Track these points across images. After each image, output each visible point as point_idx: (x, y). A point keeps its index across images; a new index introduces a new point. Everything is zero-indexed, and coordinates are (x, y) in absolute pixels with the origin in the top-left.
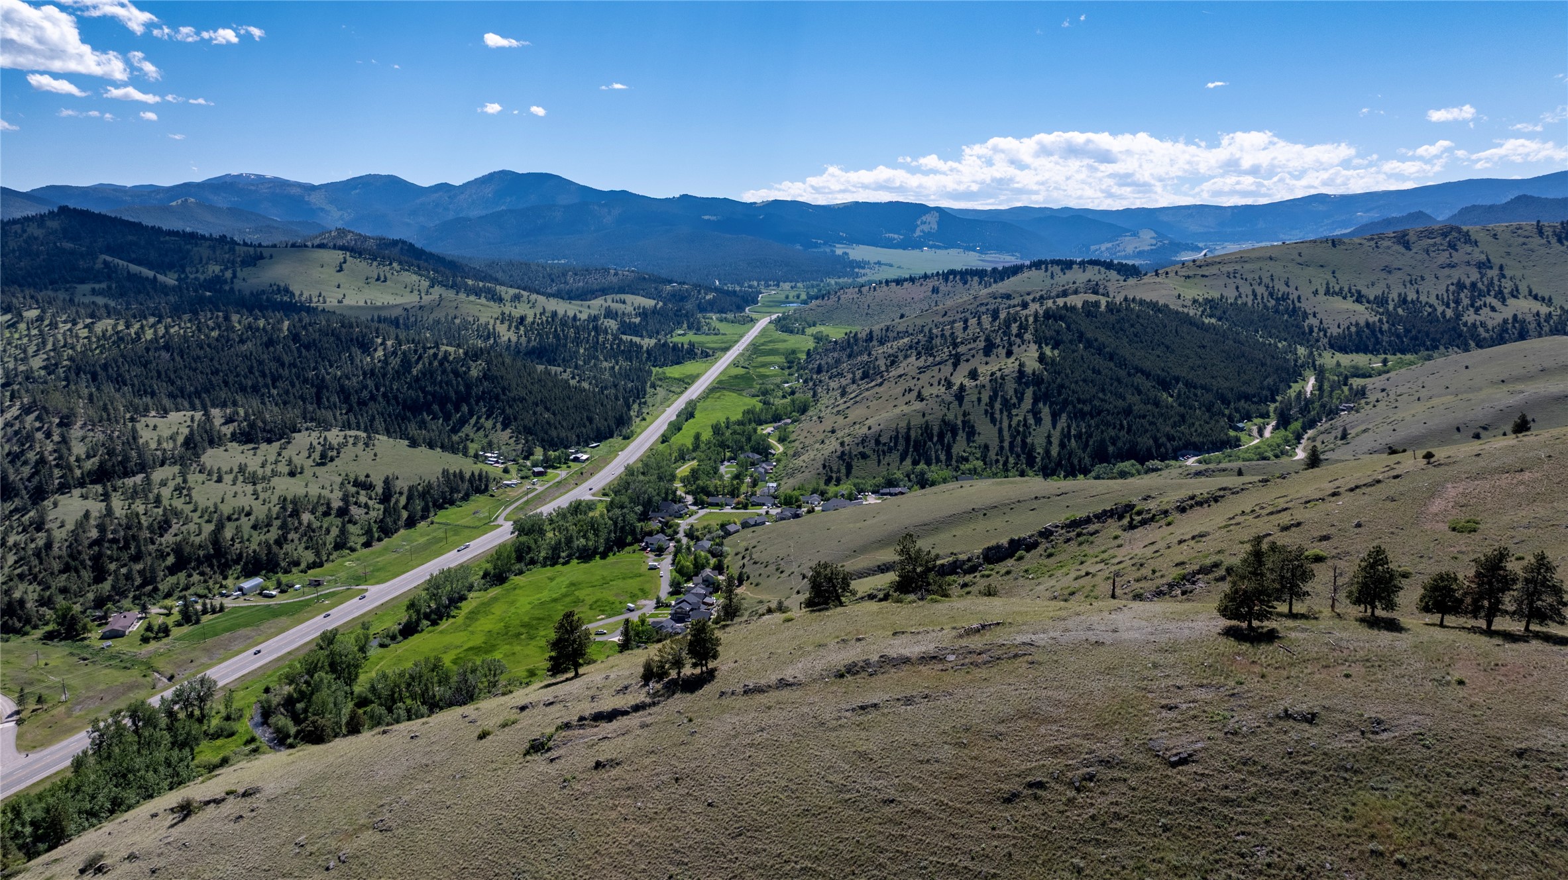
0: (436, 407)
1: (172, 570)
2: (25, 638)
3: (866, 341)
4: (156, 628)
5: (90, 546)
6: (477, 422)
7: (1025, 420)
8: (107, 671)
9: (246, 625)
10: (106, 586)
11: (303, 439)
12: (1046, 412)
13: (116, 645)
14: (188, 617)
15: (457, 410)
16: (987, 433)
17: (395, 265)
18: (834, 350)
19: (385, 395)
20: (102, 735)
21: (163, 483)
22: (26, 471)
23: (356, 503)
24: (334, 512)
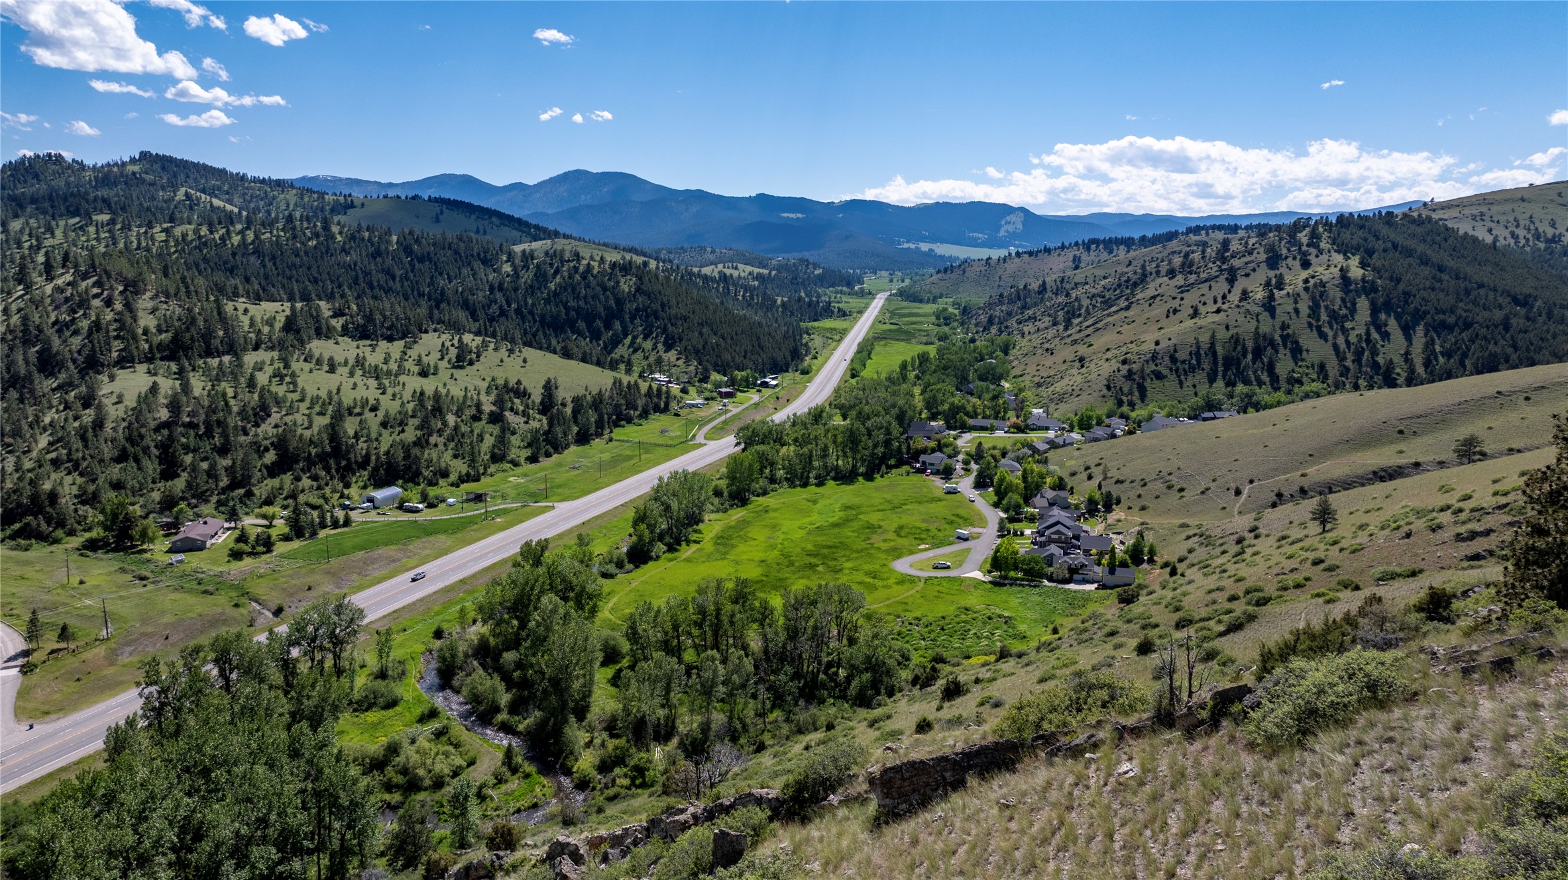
0: (581, 325)
1: (273, 471)
2: (54, 548)
3: (1039, 293)
4: (252, 538)
5: (157, 429)
6: (633, 343)
7: (1368, 333)
8: (177, 596)
9: (387, 544)
10: (179, 484)
11: (430, 343)
12: (1393, 325)
13: (192, 560)
14: (297, 530)
15: (608, 326)
16: (1317, 349)
17: (494, 219)
18: (1001, 303)
19: (518, 311)
20: (164, 691)
21: (259, 367)
22: (76, 342)
23: (512, 409)
24: (485, 417)
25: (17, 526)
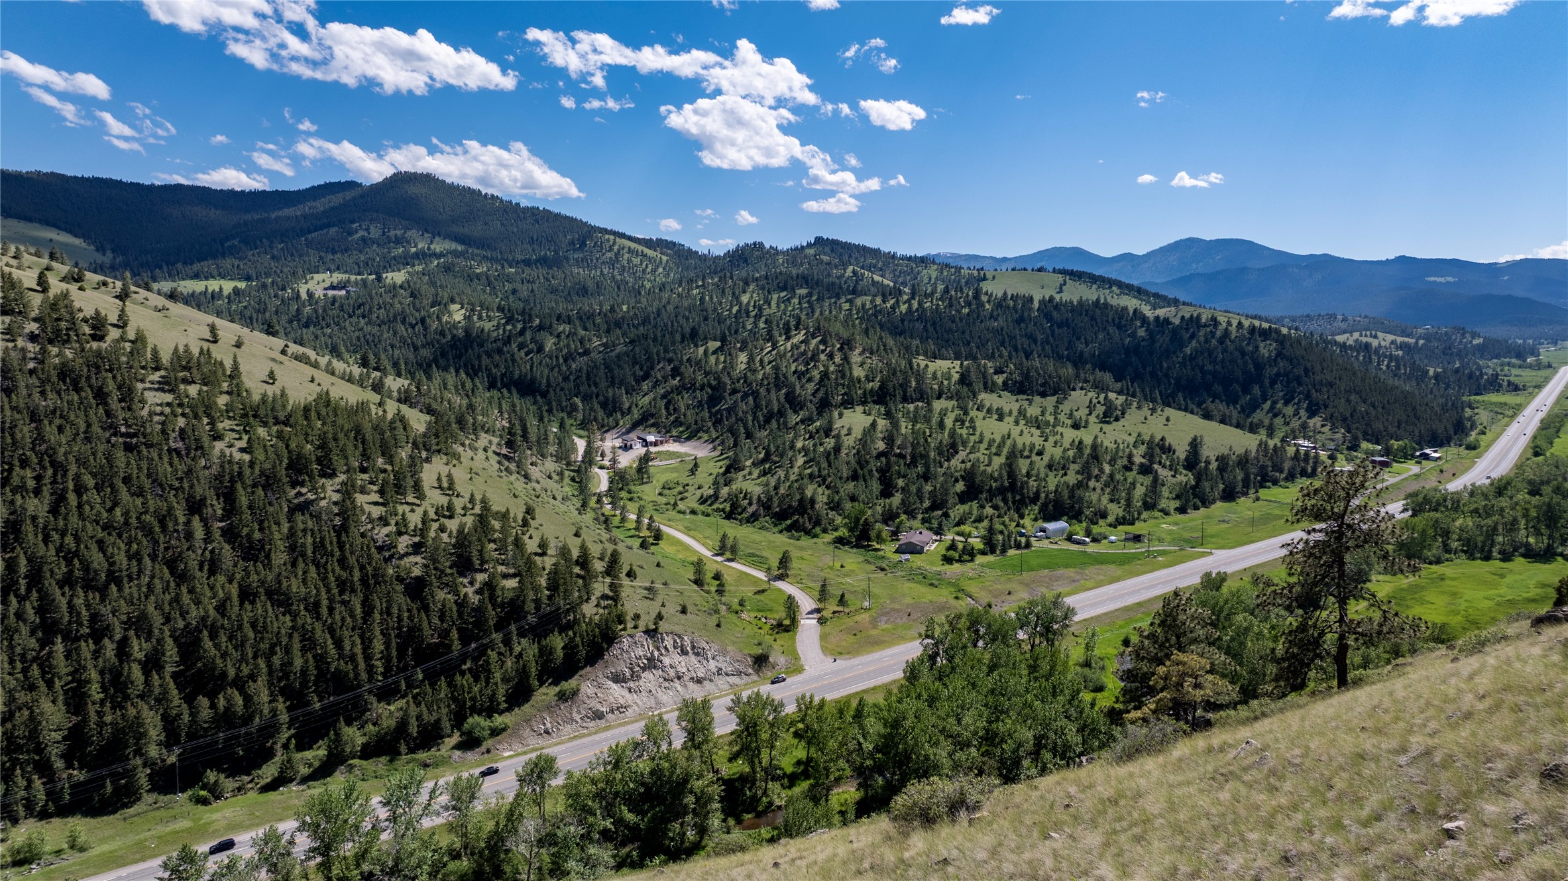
1: (963, 498)
2: (815, 540)
4: (959, 549)
5: (877, 457)
6: (1272, 408)
8: (910, 584)
10: (896, 500)
11: (1079, 398)
13: (916, 560)
14: (990, 546)
15: (1246, 390)
17: (1114, 288)
20: (936, 644)
21: (943, 413)
22: (811, 387)
23: (1160, 463)
24: (1135, 468)
25: (789, 522)
